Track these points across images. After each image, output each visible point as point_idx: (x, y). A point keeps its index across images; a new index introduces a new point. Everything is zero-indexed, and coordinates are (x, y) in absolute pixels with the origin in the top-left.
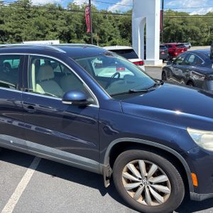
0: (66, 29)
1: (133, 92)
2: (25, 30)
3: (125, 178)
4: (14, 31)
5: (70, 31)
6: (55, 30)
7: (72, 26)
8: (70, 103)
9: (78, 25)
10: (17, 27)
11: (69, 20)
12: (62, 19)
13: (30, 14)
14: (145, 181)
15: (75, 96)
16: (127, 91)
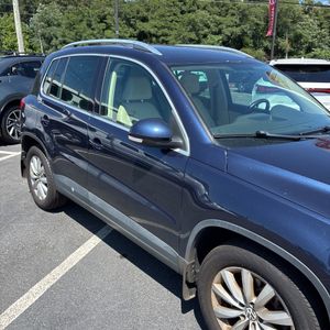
0: (237, 31)
1: (264, 136)
2: (175, 32)
3: (217, 296)
4: (160, 33)
5: (244, 33)
6: (219, 33)
7: (246, 27)
8: (140, 141)
9: (257, 24)
10: (164, 27)
11: (244, 17)
12: (233, 15)
13: (184, 8)
14: (250, 310)
15: (156, 130)
16: (253, 133)
